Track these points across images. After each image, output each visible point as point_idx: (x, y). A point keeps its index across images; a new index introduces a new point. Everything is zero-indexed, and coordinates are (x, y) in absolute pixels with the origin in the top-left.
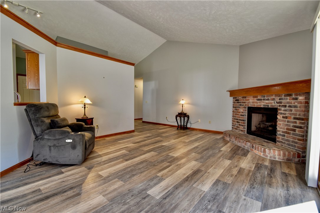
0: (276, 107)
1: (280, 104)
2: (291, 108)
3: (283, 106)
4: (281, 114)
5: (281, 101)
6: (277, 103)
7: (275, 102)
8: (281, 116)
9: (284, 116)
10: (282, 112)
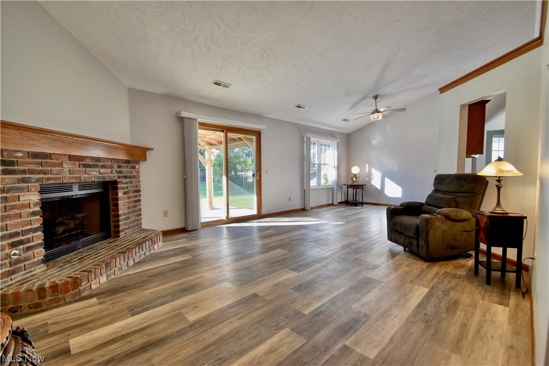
0: (116, 178)
1: (119, 175)
2: (131, 180)
3: (123, 176)
4: (122, 188)
5: (120, 169)
6: (117, 173)
7: (114, 171)
8: (122, 191)
9: (126, 190)
10: (122, 185)
